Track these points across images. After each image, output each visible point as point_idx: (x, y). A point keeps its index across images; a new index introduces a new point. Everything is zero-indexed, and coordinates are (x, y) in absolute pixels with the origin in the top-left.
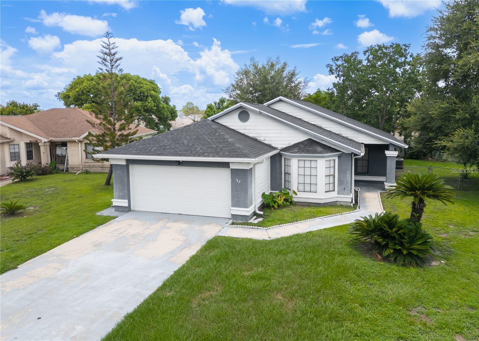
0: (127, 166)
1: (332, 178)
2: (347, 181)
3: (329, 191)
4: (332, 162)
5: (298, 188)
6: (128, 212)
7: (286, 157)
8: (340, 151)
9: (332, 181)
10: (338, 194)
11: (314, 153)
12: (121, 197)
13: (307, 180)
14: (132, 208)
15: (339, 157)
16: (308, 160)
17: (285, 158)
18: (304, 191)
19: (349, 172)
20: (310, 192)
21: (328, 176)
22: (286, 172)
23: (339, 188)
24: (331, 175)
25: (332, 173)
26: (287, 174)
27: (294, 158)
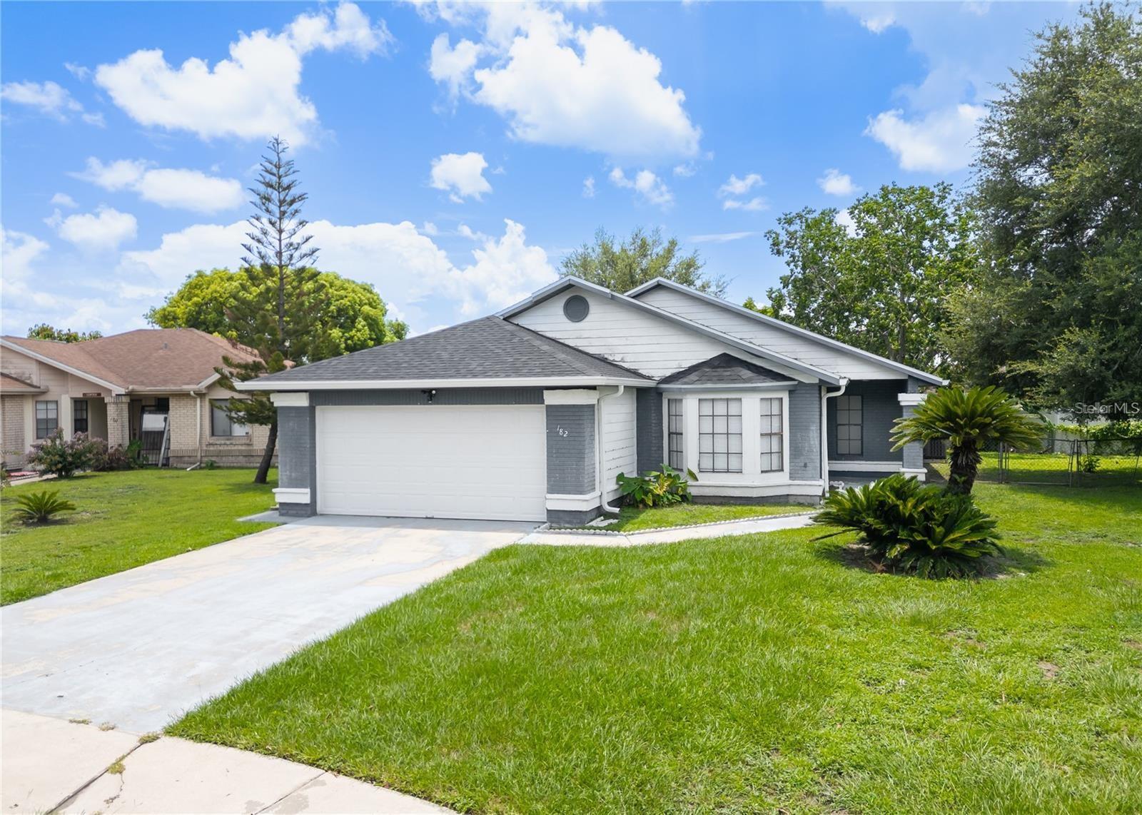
0: (311, 410)
1: (775, 440)
2: (810, 447)
3: (771, 471)
4: (776, 405)
5: (699, 465)
6: (309, 517)
7: (670, 397)
8: (794, 380)
9: (775, 448)
10: (791, 478)
11: (733, 381)
12: (295, 483)
13: (721, 445)
14: (319, 509)
15: (792, 392)
16: (721, 399)
17: (669, 400)
18: (714, 472)
19: (814, 428)
20: (728, 472)
21: (766, 434)
22: (673, 430)
23: (792, 464)
24: (775, 434)
25: (775, 430)
26: (676, 434)
27: (688, 396)
